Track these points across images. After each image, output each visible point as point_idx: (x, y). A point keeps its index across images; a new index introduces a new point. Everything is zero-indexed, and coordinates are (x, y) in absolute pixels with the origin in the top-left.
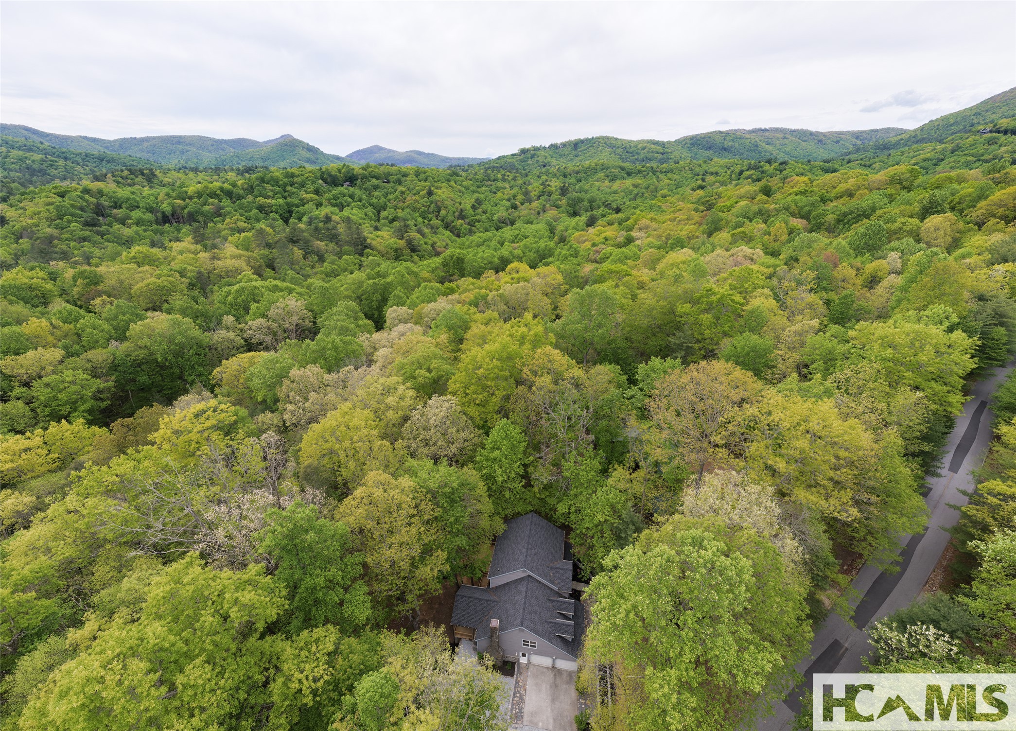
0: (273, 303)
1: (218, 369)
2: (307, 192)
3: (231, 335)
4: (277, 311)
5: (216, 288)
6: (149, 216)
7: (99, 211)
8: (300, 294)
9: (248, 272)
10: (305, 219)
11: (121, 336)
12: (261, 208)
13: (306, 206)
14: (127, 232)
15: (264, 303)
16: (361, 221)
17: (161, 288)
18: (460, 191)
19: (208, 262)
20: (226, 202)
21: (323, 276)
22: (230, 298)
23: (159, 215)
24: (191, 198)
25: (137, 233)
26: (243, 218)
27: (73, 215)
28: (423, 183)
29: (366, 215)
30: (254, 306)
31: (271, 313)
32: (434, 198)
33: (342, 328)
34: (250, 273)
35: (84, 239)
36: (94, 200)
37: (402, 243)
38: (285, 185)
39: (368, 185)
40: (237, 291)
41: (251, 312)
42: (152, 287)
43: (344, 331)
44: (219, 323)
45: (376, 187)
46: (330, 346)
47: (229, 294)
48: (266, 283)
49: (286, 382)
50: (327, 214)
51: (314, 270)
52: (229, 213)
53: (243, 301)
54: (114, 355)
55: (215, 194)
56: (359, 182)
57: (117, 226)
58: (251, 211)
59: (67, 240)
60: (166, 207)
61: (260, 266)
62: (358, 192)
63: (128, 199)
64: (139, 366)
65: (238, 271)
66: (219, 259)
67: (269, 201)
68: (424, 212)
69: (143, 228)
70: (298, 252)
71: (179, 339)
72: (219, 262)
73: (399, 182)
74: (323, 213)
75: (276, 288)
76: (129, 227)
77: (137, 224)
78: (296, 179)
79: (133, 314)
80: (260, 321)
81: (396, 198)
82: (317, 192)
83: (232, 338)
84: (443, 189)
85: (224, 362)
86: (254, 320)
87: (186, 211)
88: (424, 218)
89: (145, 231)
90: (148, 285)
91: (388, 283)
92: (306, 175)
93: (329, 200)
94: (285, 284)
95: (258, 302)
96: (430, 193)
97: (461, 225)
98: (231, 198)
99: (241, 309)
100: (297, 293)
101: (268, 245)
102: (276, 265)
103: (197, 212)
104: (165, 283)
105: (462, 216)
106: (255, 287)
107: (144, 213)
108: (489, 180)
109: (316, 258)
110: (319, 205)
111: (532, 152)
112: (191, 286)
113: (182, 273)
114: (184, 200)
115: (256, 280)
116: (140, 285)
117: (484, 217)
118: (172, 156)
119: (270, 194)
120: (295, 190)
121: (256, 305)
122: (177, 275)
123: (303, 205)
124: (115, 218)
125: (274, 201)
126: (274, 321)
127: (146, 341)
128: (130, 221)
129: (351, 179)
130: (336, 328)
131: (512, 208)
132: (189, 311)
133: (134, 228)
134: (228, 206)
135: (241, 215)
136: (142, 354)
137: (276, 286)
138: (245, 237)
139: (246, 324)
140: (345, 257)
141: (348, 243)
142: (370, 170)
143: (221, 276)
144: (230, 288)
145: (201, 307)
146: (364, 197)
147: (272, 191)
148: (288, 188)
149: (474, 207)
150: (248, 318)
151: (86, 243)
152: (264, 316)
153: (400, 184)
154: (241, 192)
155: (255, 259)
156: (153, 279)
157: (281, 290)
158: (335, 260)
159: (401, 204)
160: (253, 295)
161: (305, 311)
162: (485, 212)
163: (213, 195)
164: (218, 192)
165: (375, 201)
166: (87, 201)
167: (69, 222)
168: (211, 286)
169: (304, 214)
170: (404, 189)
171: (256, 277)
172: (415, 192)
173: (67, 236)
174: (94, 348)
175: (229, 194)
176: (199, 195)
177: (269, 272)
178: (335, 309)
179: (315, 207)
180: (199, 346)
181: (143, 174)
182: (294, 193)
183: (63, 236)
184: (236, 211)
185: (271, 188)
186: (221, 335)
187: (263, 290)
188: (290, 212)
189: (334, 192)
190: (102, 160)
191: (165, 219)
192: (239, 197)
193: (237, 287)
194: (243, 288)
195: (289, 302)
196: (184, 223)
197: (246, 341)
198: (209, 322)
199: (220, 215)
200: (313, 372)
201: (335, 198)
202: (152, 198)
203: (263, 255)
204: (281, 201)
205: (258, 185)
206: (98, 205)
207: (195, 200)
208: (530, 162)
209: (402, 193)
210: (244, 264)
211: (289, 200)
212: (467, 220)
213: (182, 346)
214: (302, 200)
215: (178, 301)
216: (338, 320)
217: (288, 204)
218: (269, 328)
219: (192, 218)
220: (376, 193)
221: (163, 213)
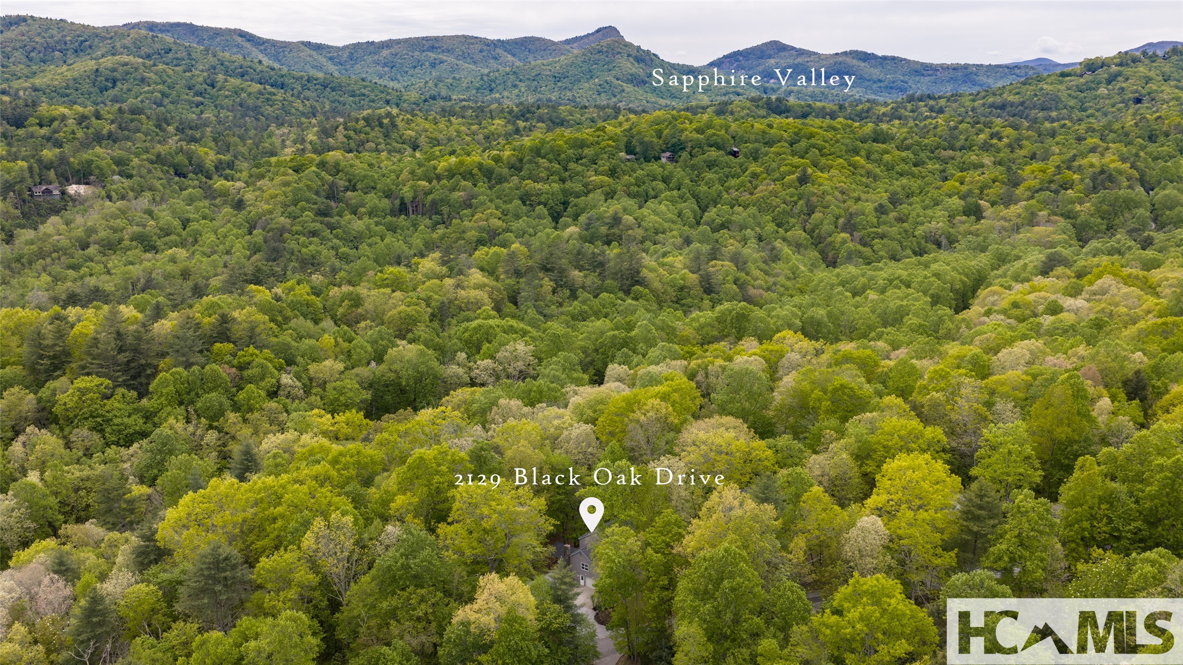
0: (504, 345)
1: (447, 398)
2: (597, 173)
3: (461, 371)
4: (505, 354)
5: (454, 321)
6: (385, 203)
7: (332, 194)
8: (533, 339)
9: (488, 308)
10: (583, 218)
11: (379, 358)
12: (525, 199)
13: (591, 195)
14: (358, 225)
15: (495, 343)
16: (666, 225)
17: (410, 317)
18: (869, 174)
19: (452, 290)
20: (482, 187)
21: (568, 318)
22: (466, 335)
23: (397, 202)
24: (439, 178)
25: (368, 228)
26: (498, 213)
27: (307, 201)
28: (796, 160)
29: (680, 215)
30: (486, 346)
31: (498, 355)
32: (810, 188)
33: (554, 376)
34: (489, 308)
35: (314, 234)
36: (329, 178)
37: (693, 278)
38: (569, 160)
39: (699, 160)
40: (475, 328)
41: (482, 352)
42: (403, 315)
43: (555, 379)
44: (453, 359)
45: (711, 165)
46: (535, 389)
47: (466, 330)
48: (503, 322)
49: (495, 408)
50: (616, 213)
51: (560, 310)
52: (482, 204)
53: (478, 340)
54: (374, 373)
55: (471, 173)
56: (684, 155)
57: (348, 216)
58: (511, 202)
59: (297, 233)
60: (407, 192)
61: (503, 299)
62: (678, 172)
63: (365, 177)
64: (387, 386)
65: (478, 305)
66: (463, 288)
67: (538, 186)
68: (784, 212)
69: (376, 219)
70: (547, 284)
71: (423, 368)
72: (463, 292)
73: (755, 156)
74: (611, 211)
75: (511, 330)
76: (360, 218)
77: (371, 214)
78: (586, 151)
79: (390, 341)
80: (488, 362)
81: (742, 185)
82: (613, 173)
83: (461, 373)
84: (834, 172)
85: (452, 392)
86: (483, 360)
87: (430, 197)
88: (779, 225)
89: (377, 224)
90: (400, 313)
91: (631, 338)
92: (604, 144)
93: (628, 186)
94: (522, 325)
95: (490, 342)
96: (804, 180)
97: (844, 242)
98: (490, 179)
99: (474, 347)
100: (531, 337)
101: (518, 273)
102: (520, 300)
103: (442, 200)
104: (414, 312)
105: (850, 227)
106: (491, 327)
107: (380, 198)
108: (953, 148)
109: (568, 293)
110: (610, 195)
111: (1114, 68)
112: (433, 316)
113: (428, 301)
114: (430, 182)
115: (494, 318)
116: (394, 312)
117: (894, 230)
118: (417, 70)
119: (543, 175)
120: (580, 168)
121: (488, 345)
122: (423, 304)
123: (586, 194)
124: (348, 205)
125: (547, 186)
126: (501, 363)
127: (396, 367)
128: (363, 210)
129: (675, 149)
130: (548, 376)
131: (967, 212)
132: (431, 343)
133: (366, 219)
134: (483, 194)
135: (497, 208)
136: (392, 376)
137: (512, 326)
138: (495, 253)
139: (475, 363)
140: (604, 295)
141: (614, 276)
142: (711, 131)
143: (460, 309)
144: (468, 324)
145: (441, 341)
146: (687, 181)
147: (547, 169)
148: (572, 165)
149: (881, 210)
150: (477, 357)
151: (315, 239)
152: (492, 357)
153: (756, 159)
154: (505, 171)
155: (499, 290)
156: (403, 307)
157: (516, 333)
158: (589, 299)
159: (746, 197)
160: (487, 334)
161: (531, 358)
162: (900, 220)
163: (468, 175)
164: (475, 171)
165: (703, 188)
166: (322, 179)
167: (303, 209)
168: (450, 319)
169: (583, 211)
170: (759, 170)
171: (493, 313)
172: (777, 175)
173: (299, 228)
174: (358, 366)
175: (488, 173)
176: (451, 173)
177: (510, 308)
178: (554, 359)
179: (603, 198)
180: (436, 377)
181: (381, 125)
182: (577, 174)
183: (294, 228)
184: (491, 201)
185: (547, 164)
186: (454, 370)
187: (498, 330)
188: (566, 204)
189: (640, 172)
190: (325, 87)
191: (403, 209)
192: (501, 180)
193: (475, 324)
194: (480, 326)
195: (518, 347)
196: (423, 214)
197: (471, 379)
198: (445, 355)
199: (470, 206)
200: (515, 403)
201: (639, 183)
202: (393, 176)
203: (509, 285)
204: (556, 186)
205: (530, 162)
206: (332, 185)
207: (444, 181)
208: (1103, 91)
209: (755, 175)
210: (486, 296)
211: (568, 185)
212: (857, 234)
213: (422, 374)
214: (586, 185)
215: (421, 330)
216: (552, 369)
217: (565, 192)
218: (494, 370)
219: (435, 208)
220: (709, 175)
221: (402, 199)
